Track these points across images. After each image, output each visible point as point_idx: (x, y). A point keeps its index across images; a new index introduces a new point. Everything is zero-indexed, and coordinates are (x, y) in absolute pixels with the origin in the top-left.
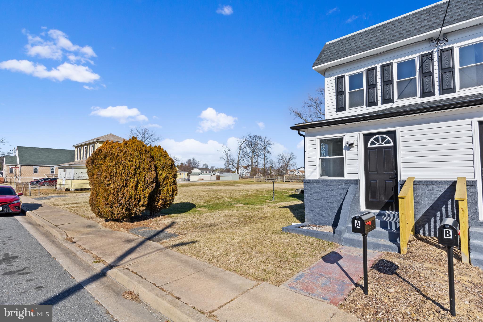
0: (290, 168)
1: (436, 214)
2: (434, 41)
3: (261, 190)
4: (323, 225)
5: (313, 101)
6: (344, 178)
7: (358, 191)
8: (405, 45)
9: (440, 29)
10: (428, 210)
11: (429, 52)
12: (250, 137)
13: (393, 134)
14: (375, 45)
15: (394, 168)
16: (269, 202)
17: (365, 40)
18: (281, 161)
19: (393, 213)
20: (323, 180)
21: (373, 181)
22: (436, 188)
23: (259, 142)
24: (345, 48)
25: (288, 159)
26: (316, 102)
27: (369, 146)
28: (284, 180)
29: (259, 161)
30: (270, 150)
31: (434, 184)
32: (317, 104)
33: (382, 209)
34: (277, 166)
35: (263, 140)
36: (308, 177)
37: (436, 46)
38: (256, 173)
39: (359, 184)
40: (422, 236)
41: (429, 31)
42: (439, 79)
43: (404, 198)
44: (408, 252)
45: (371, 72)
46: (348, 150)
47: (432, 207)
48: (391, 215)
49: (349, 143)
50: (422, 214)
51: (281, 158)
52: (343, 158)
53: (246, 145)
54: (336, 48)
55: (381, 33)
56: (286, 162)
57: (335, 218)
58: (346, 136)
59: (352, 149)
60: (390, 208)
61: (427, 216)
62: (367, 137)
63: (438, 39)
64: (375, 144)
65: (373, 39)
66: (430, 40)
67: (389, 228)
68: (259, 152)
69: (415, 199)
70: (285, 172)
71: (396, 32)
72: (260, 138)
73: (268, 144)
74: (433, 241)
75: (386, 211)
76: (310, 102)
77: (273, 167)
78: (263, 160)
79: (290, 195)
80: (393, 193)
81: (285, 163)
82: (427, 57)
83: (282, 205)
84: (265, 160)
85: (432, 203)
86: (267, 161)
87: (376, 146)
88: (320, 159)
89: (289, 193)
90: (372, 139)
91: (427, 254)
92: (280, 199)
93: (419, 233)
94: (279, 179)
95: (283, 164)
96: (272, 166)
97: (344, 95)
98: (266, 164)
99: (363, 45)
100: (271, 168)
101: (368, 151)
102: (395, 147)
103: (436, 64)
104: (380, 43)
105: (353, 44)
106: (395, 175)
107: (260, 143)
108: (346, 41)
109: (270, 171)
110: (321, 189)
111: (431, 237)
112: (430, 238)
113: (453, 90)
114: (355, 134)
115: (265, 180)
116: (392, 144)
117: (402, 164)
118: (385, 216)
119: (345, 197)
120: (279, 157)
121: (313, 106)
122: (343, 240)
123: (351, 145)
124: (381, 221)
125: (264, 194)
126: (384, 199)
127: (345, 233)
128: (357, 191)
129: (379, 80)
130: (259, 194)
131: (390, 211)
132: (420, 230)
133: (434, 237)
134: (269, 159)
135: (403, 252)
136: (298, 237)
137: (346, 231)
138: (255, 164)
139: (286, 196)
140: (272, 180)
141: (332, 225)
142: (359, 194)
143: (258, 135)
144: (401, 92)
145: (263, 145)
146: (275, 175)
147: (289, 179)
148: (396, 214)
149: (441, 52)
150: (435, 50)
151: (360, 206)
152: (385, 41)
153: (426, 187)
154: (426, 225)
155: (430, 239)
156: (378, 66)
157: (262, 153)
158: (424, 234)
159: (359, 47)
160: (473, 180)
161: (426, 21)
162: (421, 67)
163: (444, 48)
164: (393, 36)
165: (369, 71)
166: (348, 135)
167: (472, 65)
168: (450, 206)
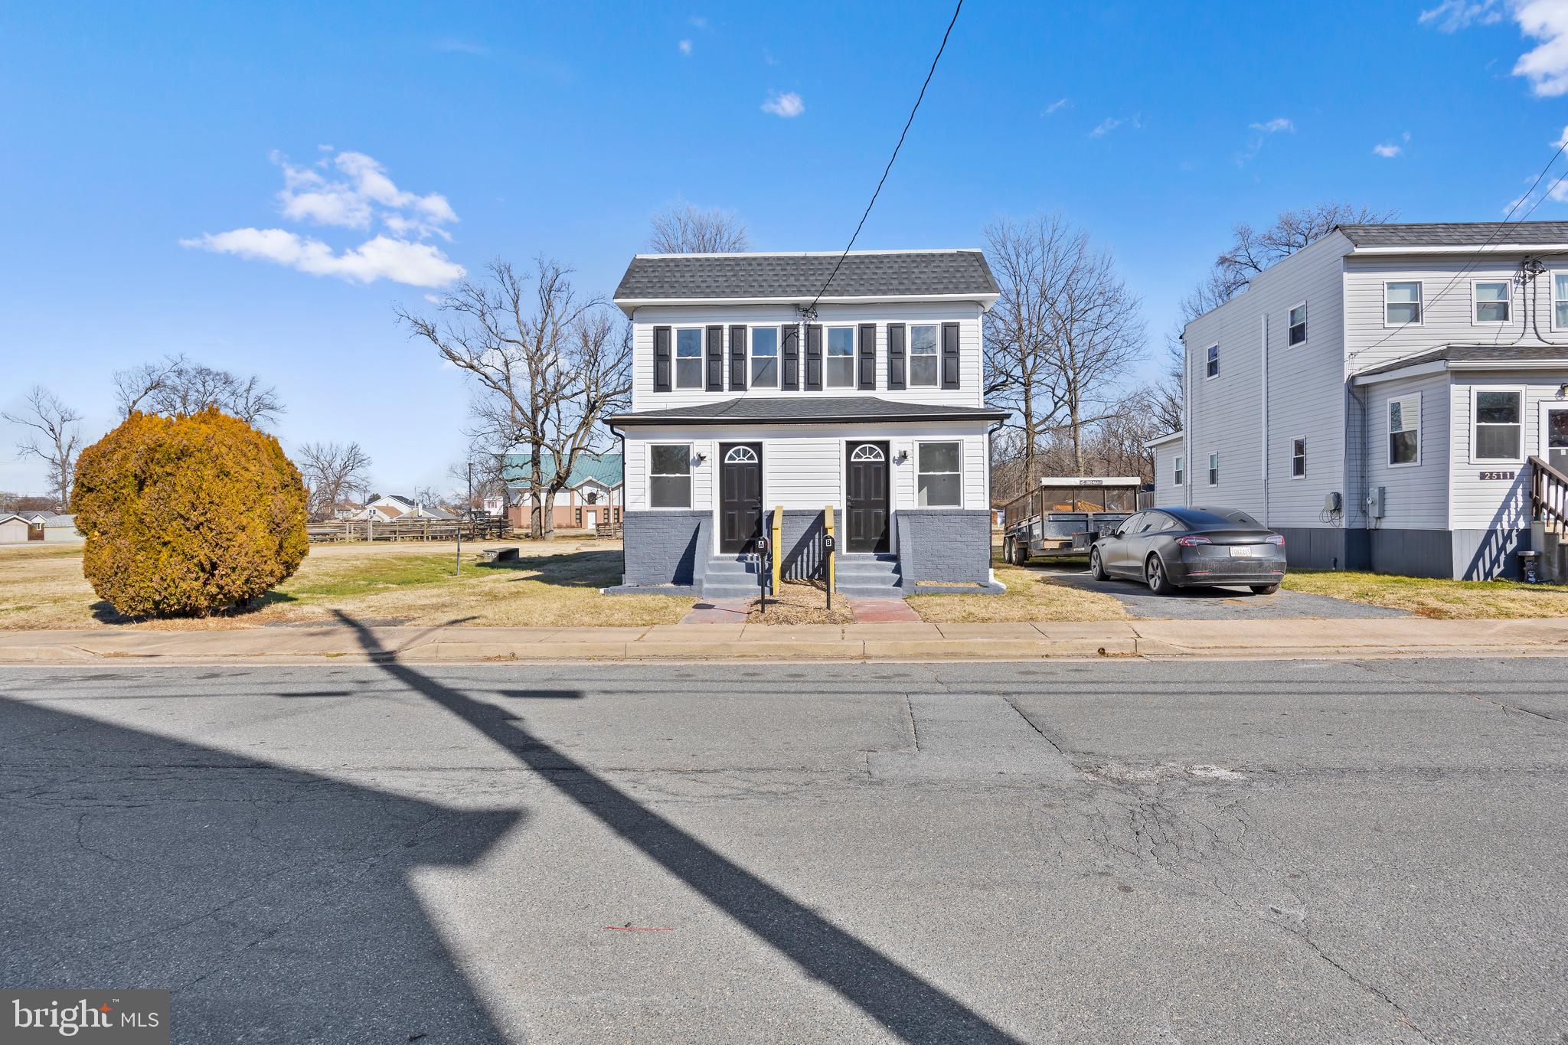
1: (804, 551)
2: (804, 311)
4: (657, 585)
6: (690, 508)
7: (711, 526)
9: (815, 298)
10: (796, 545)
11: (795, 323)
13: (758, 447)
15: (758, 494)
20: (656, 511)
21: (730, 513)
22: (804, 519)
27: (726, 461)
31: (802, 515)
33: (742, 551)
35: (241, 390)
36: (629, 507)
37: (804, 318)
39: (712, 517)
40: (788, 579)
41: (796, 296)
42: (805, 366)
43: (777, 529)
45: (714, 331)
46: (697, 466)
47: (799, 543)
49: (699, 455)
50: (789, 553)
52: (689, 477)
54: (657, 274)
57: (677, 571)
58: (695, 444)
59: (703, 464)
60: (752, 549)
61: (794, 554)
62: (725, 448)
63: (807, 309)
64: (735, 459)
65: (720, 279)
66: (796, 306)
67: (756, 572)
73: (261, 405)
75: (749, 553)
80: (755, 528)
82: (792, 330)
85: (799, 538)
87: (736, 462)
88: (651, 477)
90: (731, 452)
93: (786, 573)
97: (668, 362)
99: (705, 284)
101: (725, 468)
102: (760, 465)
103: (802, 343)
106: (759, 503)
110: (654, 526)
113: (820, 387)
114: (707, 442)
116: (756, 461)
117: (768, 488)
118: (748, 558)
119: (695, 537)
122: (704, 592)
123: (702, 458)
124: (744, 565)
126: (744, 538)
127: (704, 583)
128: (710, 528)
129: (726, 350)
133: (800, 579)
141: (672, 581)
142: (713, 533)
144: (758, 375)
149: (808, 327)
150: (802, 323)
151: (713, 550)
153: (794, 519)
154: (793, 565)
156: (726, 325)
159: (699, 287)
160: (839, 508)
161: (792, 278)
162: (784, 343)
163: (812, 323)
164: (751, 286)
165: (710, 329)
166: (697, 442)
167: (841, 356)
168: (817, 541)
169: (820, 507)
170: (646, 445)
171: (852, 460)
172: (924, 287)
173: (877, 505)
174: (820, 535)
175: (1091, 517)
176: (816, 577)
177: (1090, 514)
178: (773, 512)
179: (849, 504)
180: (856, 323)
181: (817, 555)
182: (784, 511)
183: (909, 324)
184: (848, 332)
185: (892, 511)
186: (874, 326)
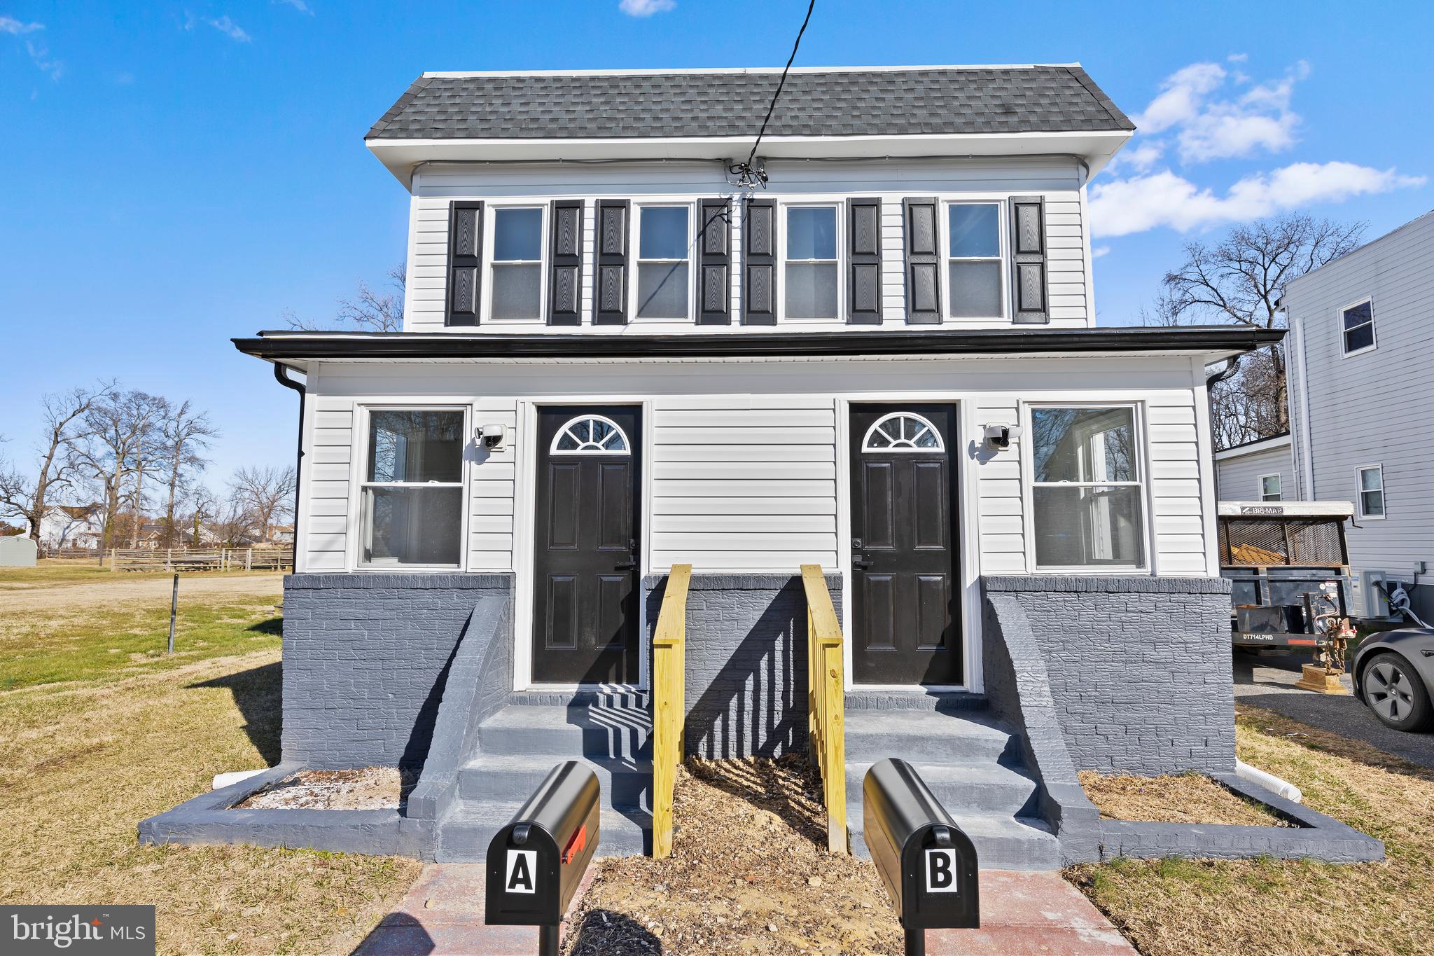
0: (279, 521)
1: (745, 684)
2: (736, 169)
3: (124, 610)
4: (360, 768)
5: (374, 304)
6: (459, 567)
7: (508, 614)
8: (667, 159)
9: (755, 139)
10: (723, 671)
11: (723, 197)
12: (115, 397)
13: (631, 416)
14: (586, 128)
15: (629, 532)
16: (144, 661)
17: (556, 104)
18: (247, 494)
19: (621, 689)
20: (375, 577)
21: (559, 579)
22: (747, 598)
23: (152, 419)
24: (488, 109)
25: (272, 489)
26: (385, 310)
27: (554, 451)
28: (249, 564)
29: (146, 492)
30: (200, 453)
31: (740, 587)
32: (387, 316)
33: (587, 679)
34: (225, 513)
35: (173, 414)
36: (306, 564)
37: (740, 186)
38: (131, 537)
39: (512, 590)
40: (704, 759)
41: (727, 136)
42: (742, 280)
43: (669, 646)
44: (678, 844)
45: (566, 210)
46: (481, 461)
47: (733, 662)
48: (617, 700)
49: (487, 434)
50: (706, 687)
51: (246, 484)
52: (460, 490)
53: (91, 425)
54: (457, 100)
55: (602, 100)
56: (265, 500)
57: (414, 730)
58: (476, 407)
59: (494, 456)
60: (612, 672)
61: (720, 691)
62: (550, 417)
63: (746, 165)
64: (575, 446)
65: (579, 108)
66: (726, 164)
67: (612, 756)
68: (151, 458)
69: (689, 637)
70: (257, 533)
71: (643, 110)
72: (161, 405)
73: (193, 429)
74: (738, 775)
75: (601, 685)
76: (364, 307)
77: (208, 516)
78: (165, 490)
79: (254, 623)
80: (622, 618)
81: (260, 502)
82: (718, 209)
83: (201, 674)
84: (177, 490)
85: (734, 646)
86: (187, 494)
87: (578, 452)
88: (365, 489)
89: (254, 613)
90: (565, 428)
91: (732, 841)
92: (206, 644)
93: (695, 752)
94: (226, 558)
95: (254, 507)
96: (203, 510)
97: (475, 270)
98: (180, 502)
99: (548, 116)
100: (201, 515)
101: (551, 467)
102: (636, 460)
103: (736, 234)
104: (600, 128)
105: (516, 105)
106: (632, 557)
107: (159, 424)
108: (496, 89)
109: (196, 531)
110: (361, 613)
111: (728, 761)
112: (726, 764)
113: (772, 320)
114: (507, 401)
115: (165, 563)
116: (627, 451)
117: (654, 519)
118: (596, 705)
119: (457, 646)
120: (238, 481)
121: (372, 320)
122: (440, 839)
123: (492, 441)
124: (585, 731)
125: (132, 627)
126: (595, 643)
127: (448, 804)
128: (504, 618)
129: (589, 247)
130: (101, 629)
131: (612, 681)
132: (699, 740)
133: (736, 759)
134: (193, 486)
135: (662, 850)
136: (219, 866)
137: (452, 795)
138: (130, 502)
139: (233, 627)
140: (196, 565)
141: (402, 760)
142: (511, 631)
143: (151, 394)
144: (650, 295)
145: (171, 432)
146: (217, 544)
147: (266, 561)
148: (629, 695)
149: (751, 205)
150: (736, 196)
151: (511, 675)
152: (613, 125)
153: (720, 598)
154: (716, 722)
155: (725, 769)
156: (590, 201)
157: (165, 464)
158: (710, 756)
159: (536, 120)
160: (836, 571)
161: (720, 107)
162: (702, 234)
163: (757, 196)
164: (637, 119)
165: (559, 207)
166: (481, 402)
167: (813, 260)
168: (779, 656)
169: (787, 566)
170: (358, 410)
171: (865, 449)
172: (980, 120)
173: (929, 560)
174: (786, 642)
175: (1263, 574)
176: (778, 752)
177: (1262, 568)
178: (664, 580)
179: (859, 558)
180: (842, 197)
181: (778, 695)
182: (694, 579)
183: (945, 199)
184: (827, 214)
185: (969, 578)
186: (875, 204)
